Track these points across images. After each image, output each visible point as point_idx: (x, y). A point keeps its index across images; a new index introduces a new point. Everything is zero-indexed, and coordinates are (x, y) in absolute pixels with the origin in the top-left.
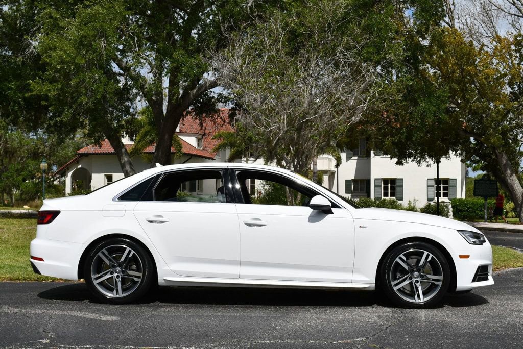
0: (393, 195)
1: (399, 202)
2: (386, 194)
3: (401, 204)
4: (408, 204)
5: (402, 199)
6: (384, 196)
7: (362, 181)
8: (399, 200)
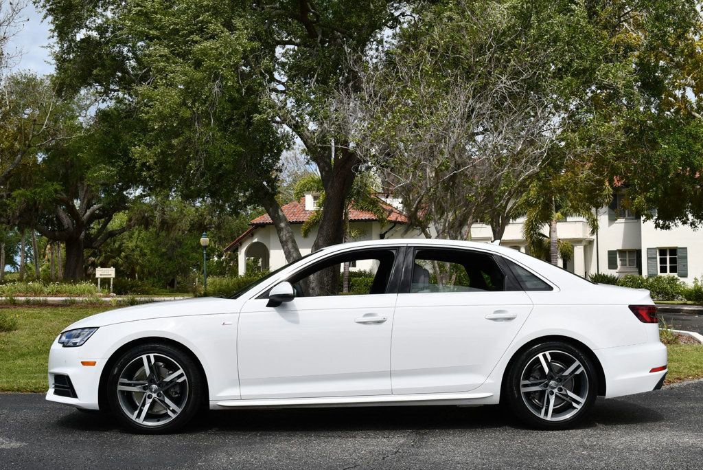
0: (673, 270)
1: (682, 280)
2: (663, 270)
3: (684, 283)
4: (694, 282)
5: (685, 276)
6: (661, 272)
7: (631, 251)
8: (681, 277)
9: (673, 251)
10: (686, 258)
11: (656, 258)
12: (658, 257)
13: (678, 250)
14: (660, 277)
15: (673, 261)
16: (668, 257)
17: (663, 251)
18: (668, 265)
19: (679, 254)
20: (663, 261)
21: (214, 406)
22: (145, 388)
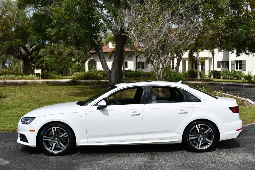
0: (240, 68)
1: (243, 72)
2: (237, 68)
4: (248, 73)
5: (245, 71)
6: (236, 69)
7: (225, 62)
8: (243, 71)
9: (241, 62)
10: (245, 64)
11: (234, 64)
12: (235, 64)
13: (242, 62)
14: (236, 71)
15: (240, 65)
16: (239, 64)
17: (237, 62)
18: (239, 67)
19: (243, 63)
20: (237, 65)
21: (78, 145)
22: (53, 139)
